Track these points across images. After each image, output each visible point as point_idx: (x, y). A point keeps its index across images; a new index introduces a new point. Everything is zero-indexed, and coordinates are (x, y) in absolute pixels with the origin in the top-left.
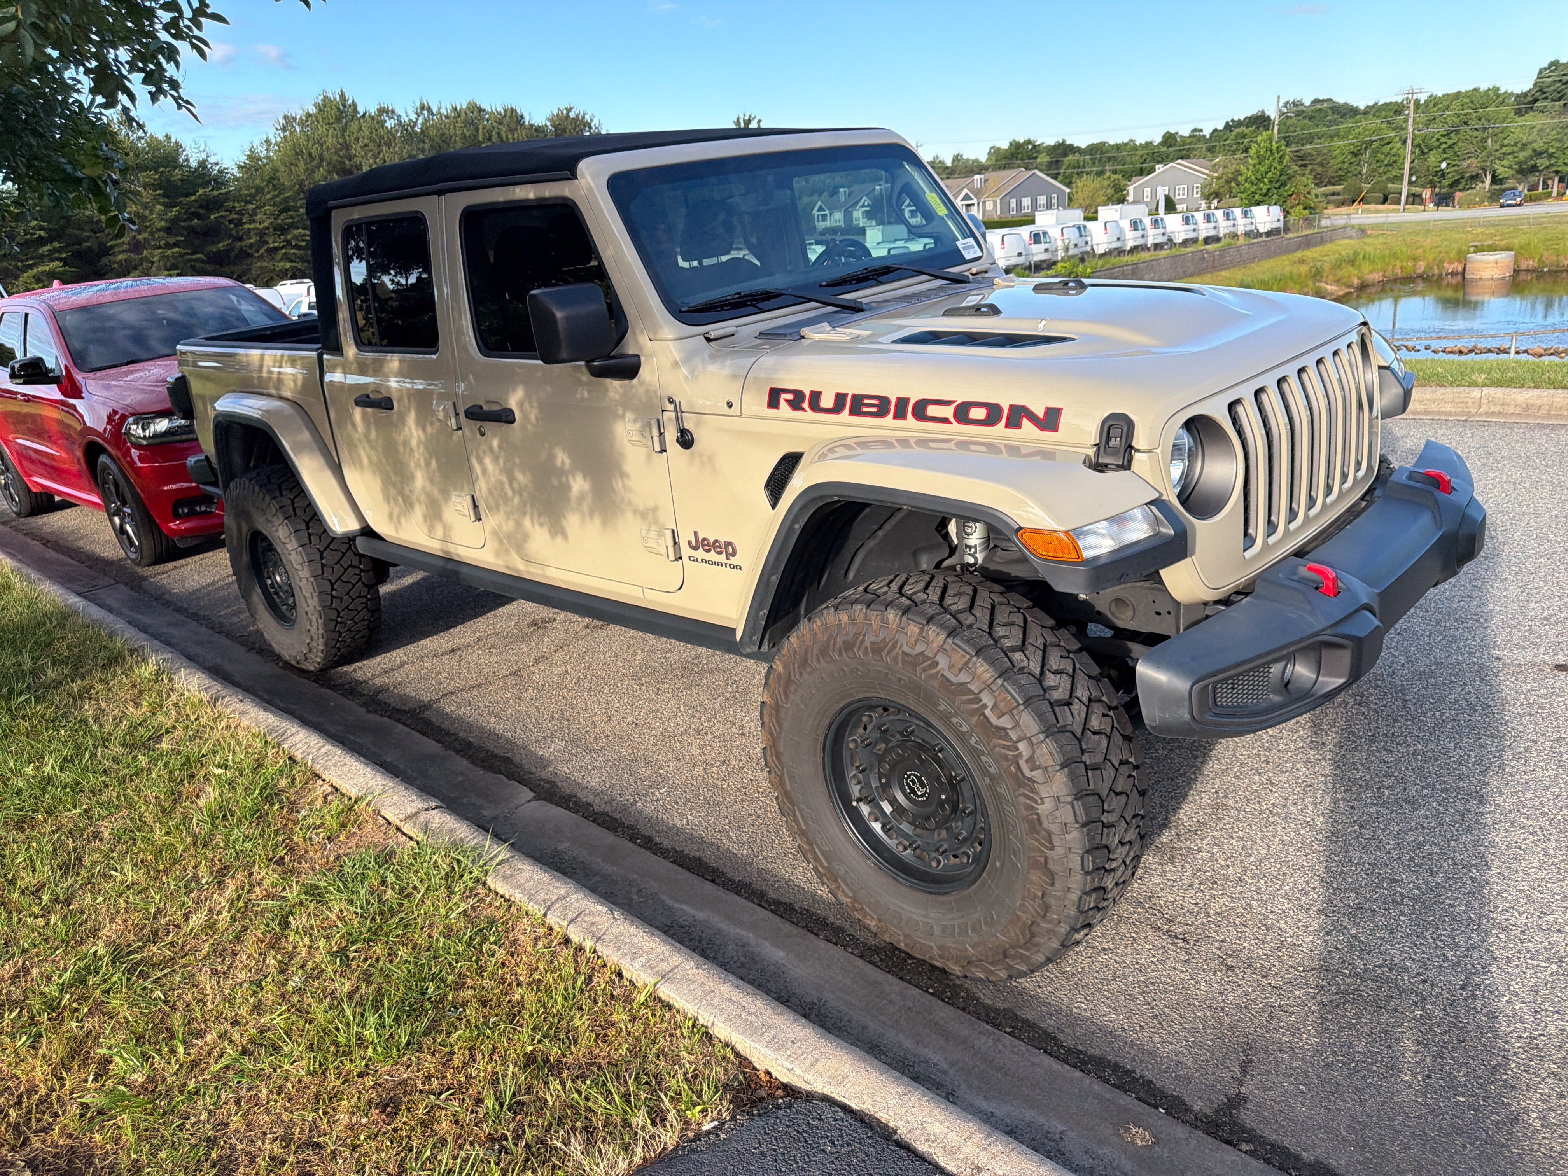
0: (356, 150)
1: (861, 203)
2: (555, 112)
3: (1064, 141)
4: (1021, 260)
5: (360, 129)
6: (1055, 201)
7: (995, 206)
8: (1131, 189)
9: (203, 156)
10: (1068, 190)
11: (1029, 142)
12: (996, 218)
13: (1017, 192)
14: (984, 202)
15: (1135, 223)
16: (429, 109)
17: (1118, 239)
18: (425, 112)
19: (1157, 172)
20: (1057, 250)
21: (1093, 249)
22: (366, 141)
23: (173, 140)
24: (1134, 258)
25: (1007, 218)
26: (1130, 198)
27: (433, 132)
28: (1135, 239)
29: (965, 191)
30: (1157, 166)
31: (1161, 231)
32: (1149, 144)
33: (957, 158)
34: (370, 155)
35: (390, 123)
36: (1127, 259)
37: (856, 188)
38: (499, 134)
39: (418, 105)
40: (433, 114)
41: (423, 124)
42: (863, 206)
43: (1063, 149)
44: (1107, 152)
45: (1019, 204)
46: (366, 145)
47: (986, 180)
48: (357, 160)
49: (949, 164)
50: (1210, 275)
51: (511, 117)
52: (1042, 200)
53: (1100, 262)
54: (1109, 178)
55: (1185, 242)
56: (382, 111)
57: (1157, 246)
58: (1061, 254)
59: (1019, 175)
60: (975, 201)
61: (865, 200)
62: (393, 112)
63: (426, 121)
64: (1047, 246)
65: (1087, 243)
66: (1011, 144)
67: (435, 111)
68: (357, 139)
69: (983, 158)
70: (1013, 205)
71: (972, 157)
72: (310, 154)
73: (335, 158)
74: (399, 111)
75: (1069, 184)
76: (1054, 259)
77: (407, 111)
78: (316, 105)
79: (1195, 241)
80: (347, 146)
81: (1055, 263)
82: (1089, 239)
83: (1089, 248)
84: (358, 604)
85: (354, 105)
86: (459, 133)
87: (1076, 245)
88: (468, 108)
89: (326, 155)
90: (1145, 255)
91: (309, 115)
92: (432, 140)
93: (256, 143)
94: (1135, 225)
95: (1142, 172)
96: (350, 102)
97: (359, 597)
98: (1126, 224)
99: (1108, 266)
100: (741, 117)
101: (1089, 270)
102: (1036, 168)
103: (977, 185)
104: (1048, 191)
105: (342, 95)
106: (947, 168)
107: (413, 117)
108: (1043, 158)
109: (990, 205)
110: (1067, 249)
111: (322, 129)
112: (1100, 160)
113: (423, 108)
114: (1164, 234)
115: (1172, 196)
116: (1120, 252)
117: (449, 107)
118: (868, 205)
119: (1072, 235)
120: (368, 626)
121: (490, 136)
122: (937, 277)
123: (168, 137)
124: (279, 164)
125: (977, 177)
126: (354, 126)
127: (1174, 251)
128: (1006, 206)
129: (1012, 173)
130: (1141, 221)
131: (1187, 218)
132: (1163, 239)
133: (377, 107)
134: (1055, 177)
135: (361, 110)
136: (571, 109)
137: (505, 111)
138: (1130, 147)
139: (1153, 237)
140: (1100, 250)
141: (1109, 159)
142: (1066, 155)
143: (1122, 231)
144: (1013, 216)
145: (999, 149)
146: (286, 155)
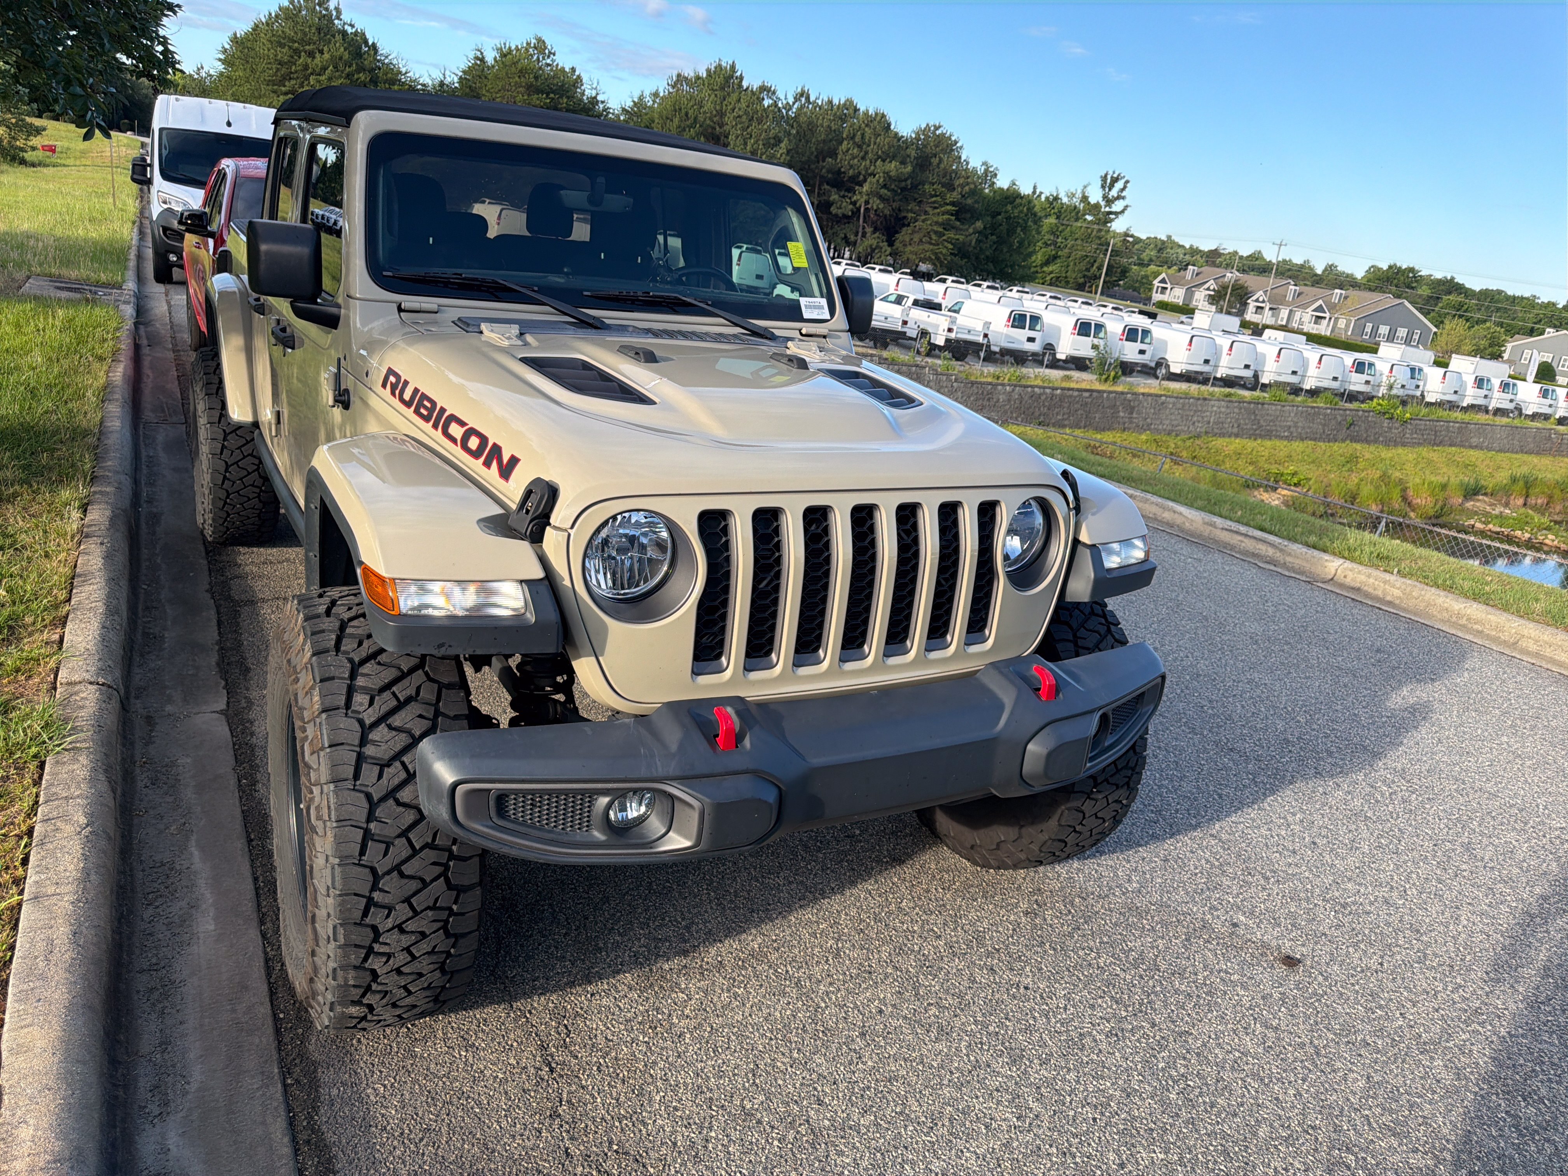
0: (729, 119)
1: (1206, 286)
2: (923, 126)
3: (1453, 279)
4: (1335, 385)
5: (739, 101)
6: (1416, 337)
7: (1347, 326)
8: (1509, 346)
9: (594, 93)
10: (1435, 329)
11: (1412, 270)
12: (1343, 337)
13: (1377, 318)
14: (1337, 319)
15: (1481, 380)
16: (808, 98)
17: (1456, 392)
18: (803, 100)
19: (1546, 336)
20: (1379, 386)
21: (1423, 396)
22: (741, 113)
23: (577, 73)
24: (1467, 417)
25: (1357, 340)
26: (1506, 356)
27: (802, 119)
28: (1475, 397)
29: (1320, 302)
30: (1548, 330)
31: (1510, 396)
32: (1552, 305)
33: (1330, 268)
34: (739, 126)
35: (767, 102)
36: (1458, 415)
37: (1206, 269)
38: (863, 135)
39: (799, 90)
40: (809, 103)
41: (799, 109)
42: (1208, 289)
43: (1451, 286)
44: (1498, 301)
45: (1375, 330)
46: (739, 117)
47: (1346, 298)
48: (727, 128)
49: (1319, 271)
50: (1551, 458)
51: (879, 122)
52: (1402, 332)
53: (1424, 411)
54: (1489, 328)
55: (1535, 416)
56: (764, 89)
57: (1498, 412)
58: (1383, 390)
59: (1387, 300)
60: (1327, 315)
61: (1212, 284)
62: (774, 93)
63: (802, 107)
64: (1369, 378)
65: (1418, 387)
66: (1390, 267)
67: (812, 99)
68: (733, 110)
69: (1359, 274)
70: (1368, 329)
71: (1348, 271)
72: (687, 114)
73: (708, 122)
74: (780, 94)
75: (1439, 324)
76: (1374, 394)
77: (786, 93)
78: (708, 71)
79: (1547, 417)
80: (721, 114)
81: (1372, 398)
82: (1421, 383)
83: (1418, 393)
84: (250, 492)
85: (741, 78)
86: (825, 124)
87: (1403, 386)
88: (845, 104)
89: (701, 118)
90: (1482, 418)
91: (698, 78)
92: (800, 126)
93: (647, 93)
94: (1480, 382)
95: (1531, 332)
96: (738, 74)
97: (253, 485)
98: (1470, 380)
99: (1432, 417)
100: (1111, 173)
101: (1408, 415)
102: (1406, 298)
103: (1335, 299)
104: (1412, 324)
105: (733, 66)
106: (1316, 275)
107: (791, 100)
108: (1424, 291)
109: (1342, 323)
110: (1391, 387)
111: (706, 92)
112: (1488, 307)
113: (802, 95)
114: (1511, 401)
115: (1554, 365)
116: (1452, 406)
117: (826, 99)
118: (1214, 290)
119: (1402, 376)
120: (259, 516)
121: (854, 135)
122: (736, 325)
123: (573, 70)
124: (656, 116)
125: (1337, 291)
126: (735, 96)
127: (1517, 422)
128: (1360, 328)
129: (1376, 296)
130: (1489, 380)
131: (1547, 391)
132: (1511, 406)
133: (760, 84)
134: (1426, 314)
135: (745, 84)
136: (940, 127)
137: (876, 114)
138: (1529, 303)
139: (1498, 400)
140: (1430, 398)
141: (1498, 310)
142: (1450, 293)
143: (1463, 384)
144: (1364, 341)
145: (1379, 269)
146: (666, 109)
